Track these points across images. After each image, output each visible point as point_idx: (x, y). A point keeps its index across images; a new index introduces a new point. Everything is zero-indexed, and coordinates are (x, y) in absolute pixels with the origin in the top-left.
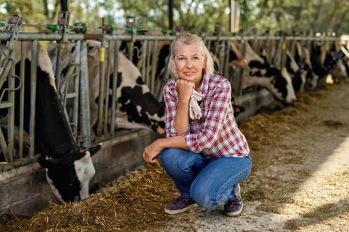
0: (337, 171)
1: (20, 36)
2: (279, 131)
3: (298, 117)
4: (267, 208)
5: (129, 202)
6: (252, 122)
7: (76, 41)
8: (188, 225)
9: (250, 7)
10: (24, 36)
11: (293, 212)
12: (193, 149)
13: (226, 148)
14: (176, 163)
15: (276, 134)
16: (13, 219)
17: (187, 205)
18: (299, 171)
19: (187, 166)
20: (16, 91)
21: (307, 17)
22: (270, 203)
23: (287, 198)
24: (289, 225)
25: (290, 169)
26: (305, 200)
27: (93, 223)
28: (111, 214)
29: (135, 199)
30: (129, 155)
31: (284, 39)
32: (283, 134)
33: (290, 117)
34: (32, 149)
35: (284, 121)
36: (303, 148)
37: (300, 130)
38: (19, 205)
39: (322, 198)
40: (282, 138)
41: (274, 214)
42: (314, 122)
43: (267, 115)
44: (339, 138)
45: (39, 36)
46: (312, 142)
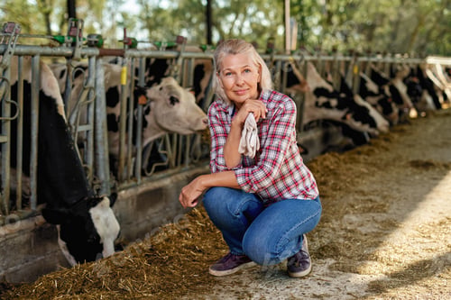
0: (432, 220)
1: (18, 49)
2: (353, 173)
3: (378, 157)
4: (343, 267)
5: (162, 261)
6: (319, 163)
7: (90, 57)
8: (240, 289)
9: (309, 24)
10: (22, 50)
11: (377, 272)
12: (246, 188)
13: (288, 188)
14: (224, 206)
15: (349, 177)
16: (10, 289)
17: (239, 264)
18: (383, 222)
19: (238, 210)
20: (12, 121)
21: (382, 36)
22: (347, 260)
23: (369, 255)
24: (373, 287)
25: (371, 219)
26: (392, 257)
27: (115, 288)
28: (139, 277)
29: (171, 258)
30: (159, 207)
31: (356, 60)
32: (358, 177)
33: (366, 157)
34: (33, 198)
35: (359, 162)
36: (385, 193)
37: (380, 172)
38: (17, 270)
39: (414, 253)
40: (358, 182)
41: (353, 274)
42: (397, 163)
43: (337, 154)
44: (432, 181)
45: (42, 50)
46: (396, 187)
